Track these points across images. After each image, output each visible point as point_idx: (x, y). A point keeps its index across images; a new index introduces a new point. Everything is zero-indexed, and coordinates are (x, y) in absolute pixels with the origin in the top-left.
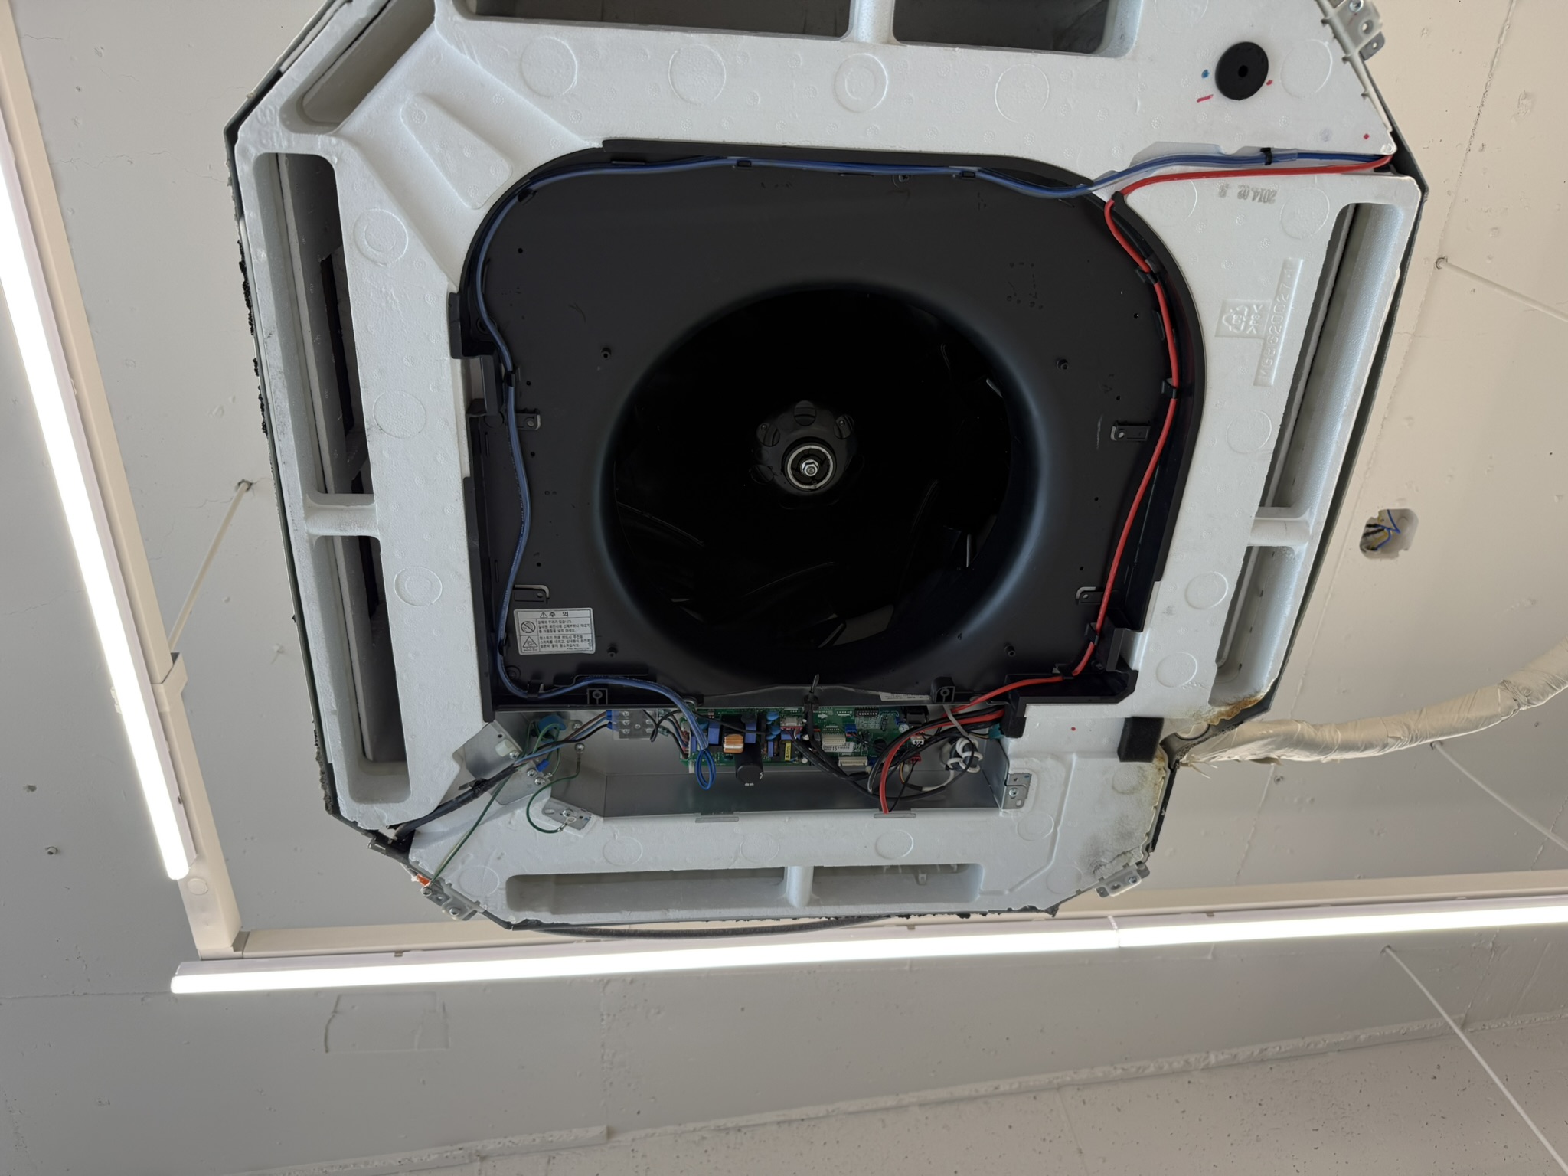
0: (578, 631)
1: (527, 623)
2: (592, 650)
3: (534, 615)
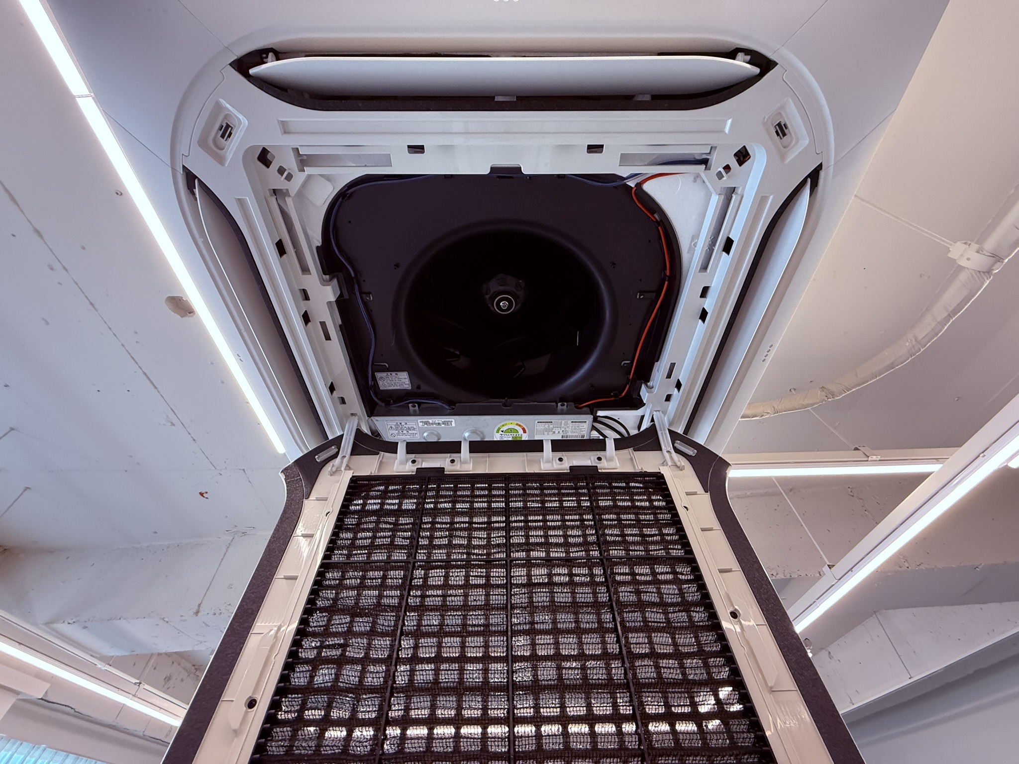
0: (403, 380)
1: (381, 378)
2: (410, 388)
3: (384, 374)
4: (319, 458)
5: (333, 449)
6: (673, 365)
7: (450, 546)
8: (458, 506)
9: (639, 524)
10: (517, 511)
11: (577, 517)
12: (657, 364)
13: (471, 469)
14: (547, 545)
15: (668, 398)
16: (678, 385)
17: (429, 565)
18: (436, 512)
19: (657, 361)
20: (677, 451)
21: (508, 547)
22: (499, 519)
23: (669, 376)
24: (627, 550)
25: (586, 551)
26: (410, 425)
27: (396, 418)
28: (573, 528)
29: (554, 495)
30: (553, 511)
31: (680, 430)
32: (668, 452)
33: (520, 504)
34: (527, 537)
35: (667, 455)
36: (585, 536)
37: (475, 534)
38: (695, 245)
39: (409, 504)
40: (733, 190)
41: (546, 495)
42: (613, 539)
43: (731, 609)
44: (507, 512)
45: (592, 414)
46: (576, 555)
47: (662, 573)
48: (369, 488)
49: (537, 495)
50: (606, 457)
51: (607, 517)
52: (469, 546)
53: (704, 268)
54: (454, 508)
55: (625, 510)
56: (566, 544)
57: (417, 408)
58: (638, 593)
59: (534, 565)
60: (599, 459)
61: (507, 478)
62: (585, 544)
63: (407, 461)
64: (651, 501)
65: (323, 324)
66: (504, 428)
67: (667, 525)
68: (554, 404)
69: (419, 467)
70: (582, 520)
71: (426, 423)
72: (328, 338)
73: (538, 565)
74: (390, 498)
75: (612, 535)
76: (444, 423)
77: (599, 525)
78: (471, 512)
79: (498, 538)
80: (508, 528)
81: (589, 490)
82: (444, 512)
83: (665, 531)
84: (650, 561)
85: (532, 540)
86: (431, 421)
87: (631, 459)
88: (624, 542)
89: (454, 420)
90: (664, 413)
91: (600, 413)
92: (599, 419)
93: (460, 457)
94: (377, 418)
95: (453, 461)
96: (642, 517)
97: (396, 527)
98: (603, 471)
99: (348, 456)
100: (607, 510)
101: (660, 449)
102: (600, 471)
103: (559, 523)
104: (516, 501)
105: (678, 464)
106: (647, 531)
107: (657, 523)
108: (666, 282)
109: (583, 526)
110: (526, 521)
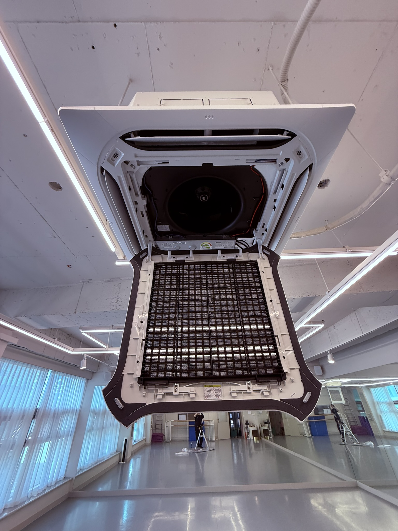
0: (167, 228)
1: (159, 227)
2: (169, 231)
3: (160, 226)
4: (141, 257)
5: (145, 254)
6: (264, 224)
7: (189, 284)
8: (190, 272)
9: (248, 277)
10: (209, 274)
11: (228, 275)
12: (259, 223)
13: (193, 260)
14: (219, 283)
15: (263, 234)
16: (266, 230)
17: (183, 289)
18: (183, 274)
19: (259, 222)
20: (264, 253)
21: (207, 284)
22: (204, 276)
23: (263, 227)
24: (243, 284)
25: (230, 285)
26: (169, 244)
27: (165, 241)
28: (227, 278)
29: (221, 268)
30: (221, 273)
31: (266, 246)
32: (261, 253)
33: (210, 271)
34: (213, 281)
35: (260, 254)
36: (230, 281)
37: (197, 280)
38: (272, 184)
39: (175, 272)
40: (284, 170)
41: (219, 268)
42: (239, 281)
43: (271, 300)
44: (206, 274)
45: (236, 239)
46: (228, 286)
47: (252, 291)
48: (160, 267)
49: (216, 268)
50: (239, 256)
51: (238, 275)
52: (195, 284)
53: (275, 192)
54: (189, 273)
55: (244, 273)
56: (225, 283)
57: (172, 238)
58: (245, 296)
59: (215, 289)
60: (237, 256)
61: (206, 263)
62: (231, 283)
63: (171, 257)
64: (252, 270)
65: (142, 212)
66: (204, 245)
67: (256, 277)
68: (222, 235)
69: (176, 259)
70: (230, 276)
71: (175, 243)
72: (143, 216)
73: (216, 289)
74: (168, 270)
75: (239, 280)
76: (182, 243)
77: (235, 277)
78: (195, 274)
79: (204, 281)
80: (207, 279)
81: (233, 267)
82: (186, 274)
83: (255, 279)
84: (250, 287)
85: (214, 282)
86: (177, 242)
87: (248, 256)
88: (243, 282)
89: (185, 242)
90: (261, 239)
91: (239, 239)
92: (238, 241)
93: (190, 256)
94: (158, 241)
95: (187, 257)
96: (249, 275)
97: (171, 279)
98: (238, 260)
99: (151, 256)
100: (238, 273)
101: (258, 252)
102: (237, 260)
103: (223, 277)
104: (209, 271)
105: (263, 258)
106: (250, 279)
107: (253, 277)
108: (263, 196)
109: (230, 278)
110: (212, 276)
